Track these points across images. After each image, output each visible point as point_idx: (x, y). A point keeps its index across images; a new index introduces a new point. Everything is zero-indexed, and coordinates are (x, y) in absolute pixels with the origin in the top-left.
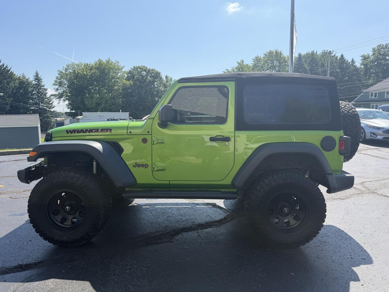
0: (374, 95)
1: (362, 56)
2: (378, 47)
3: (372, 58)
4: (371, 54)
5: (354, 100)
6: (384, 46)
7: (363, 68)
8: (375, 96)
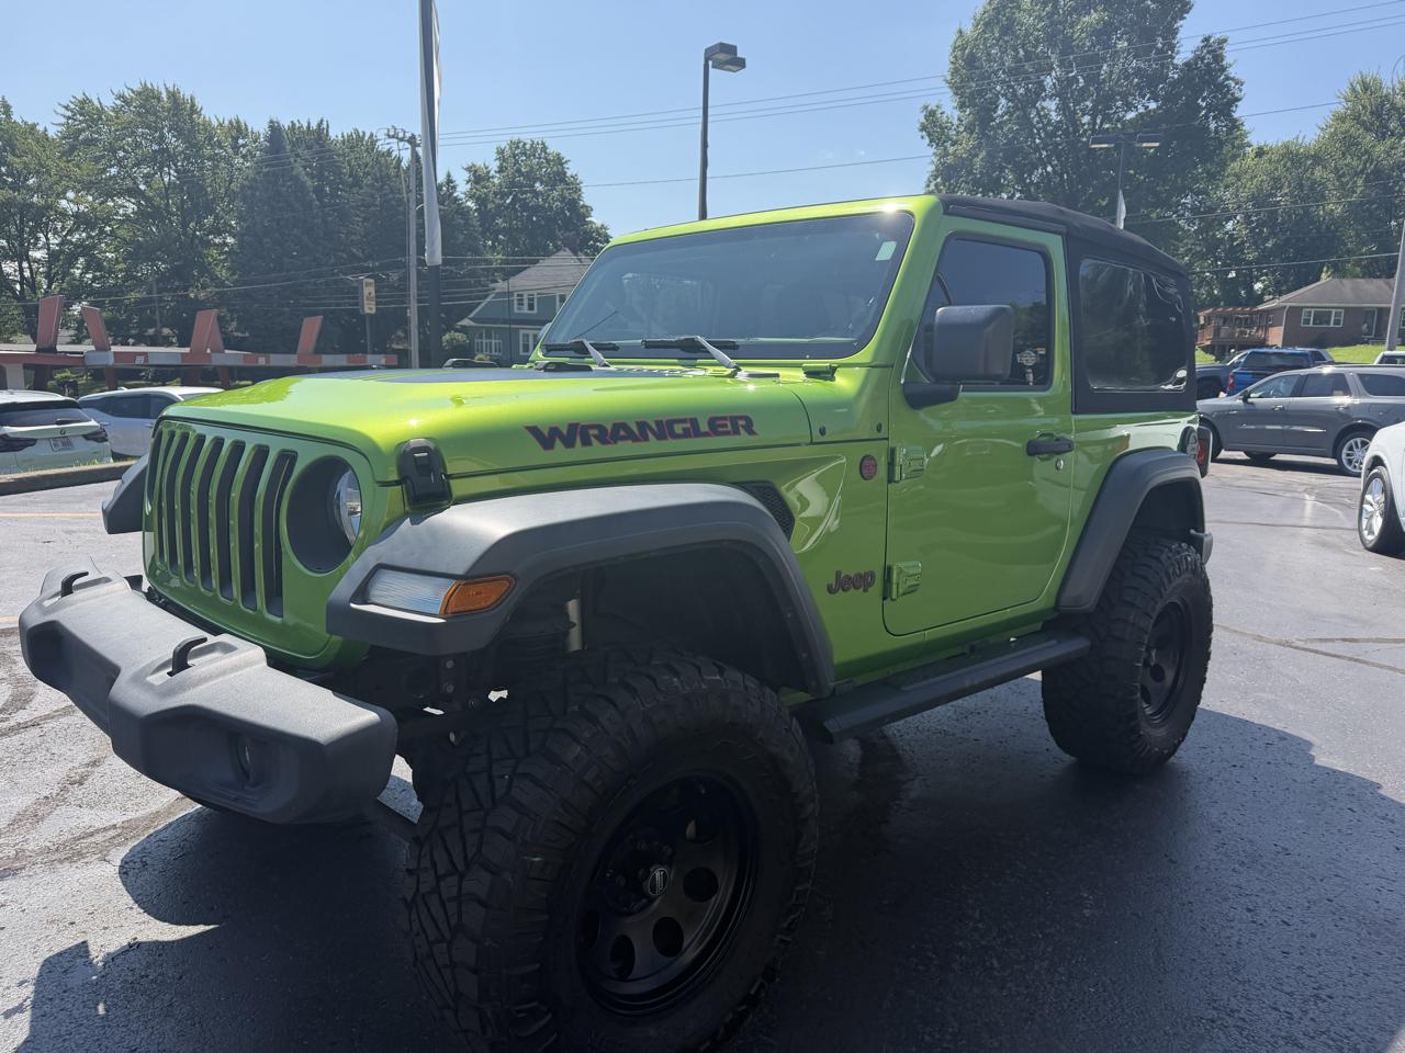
0: (526, 302)
1: (469, 169)
2: (511, 148)
3: (496, 181)
4: (494, 166)
5: (471, 316)
6: (528, 146)
7: (476, 210)
8: (531, 307)
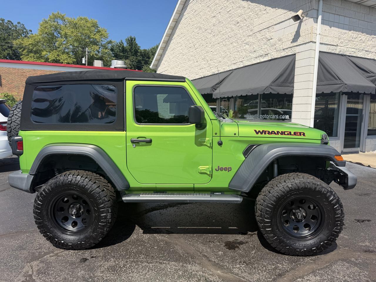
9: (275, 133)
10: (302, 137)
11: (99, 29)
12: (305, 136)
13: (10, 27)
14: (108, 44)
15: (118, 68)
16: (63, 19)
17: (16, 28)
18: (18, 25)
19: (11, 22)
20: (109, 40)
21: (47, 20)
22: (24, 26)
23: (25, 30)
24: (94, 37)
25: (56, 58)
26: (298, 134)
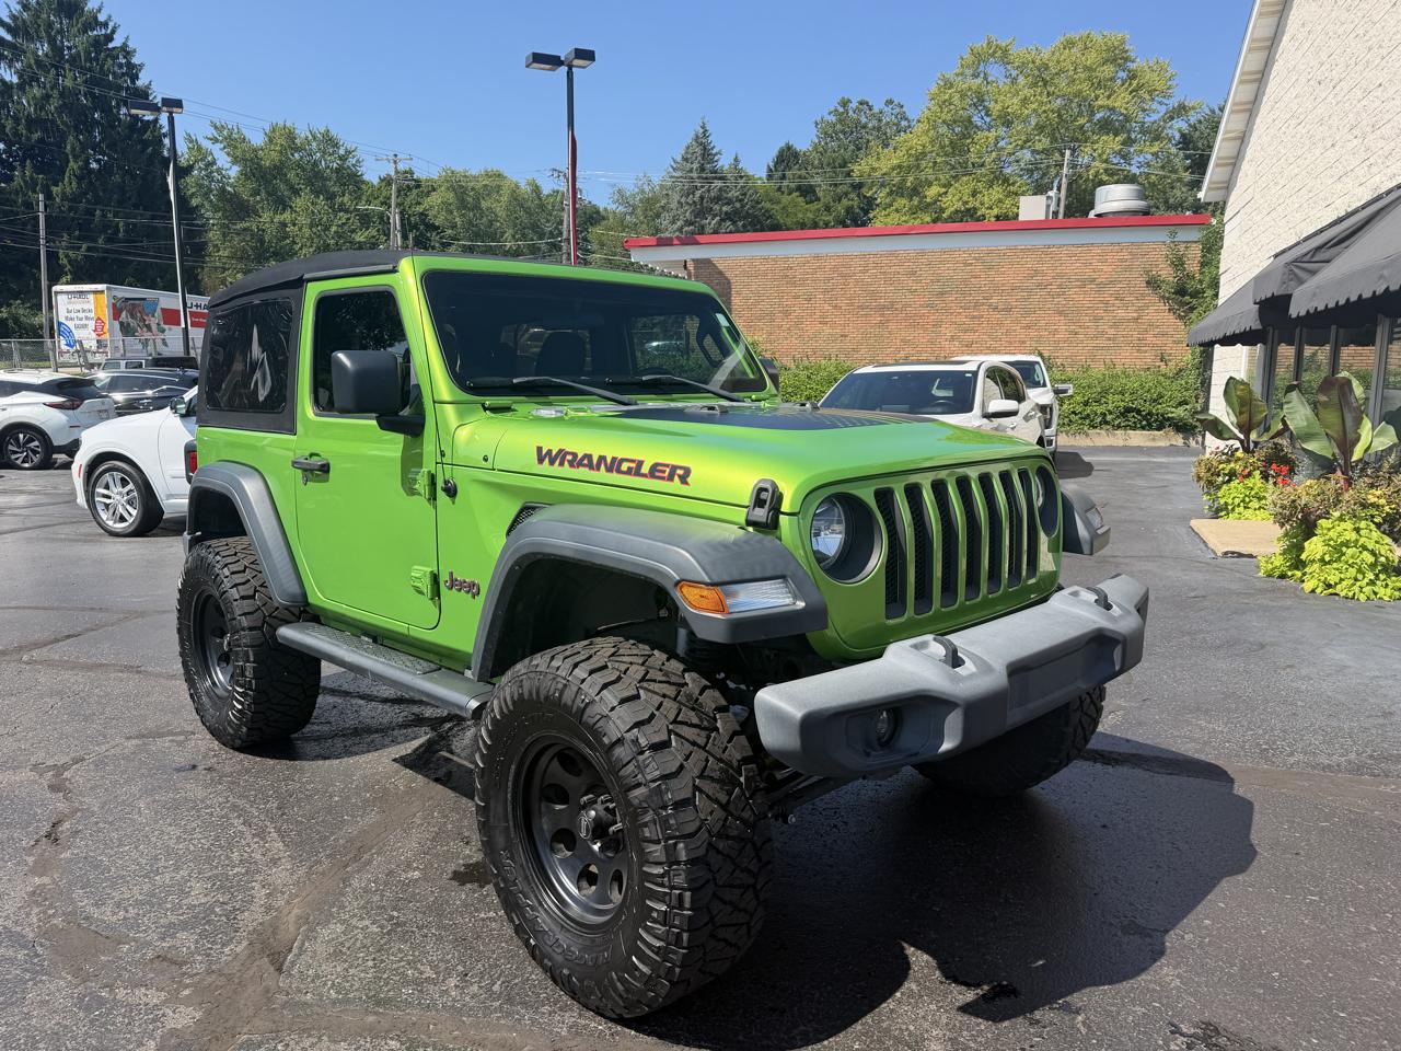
9: (590, 466)
10: (675, 486)
11: (1132, 66)
12: (687, 483)
13: (864, 120)
14: (1172, 118)
15: (1111, 216)
16: (1004, 56)
17: (880, 120)
18: (886, 109)
19: (867, 103)
20: (1173, 103)
21: (950, 75)
22: (904, 109)
23: (904, 123)
24: (1109, 102)
25: (967, 203)
26: (664, 472)
